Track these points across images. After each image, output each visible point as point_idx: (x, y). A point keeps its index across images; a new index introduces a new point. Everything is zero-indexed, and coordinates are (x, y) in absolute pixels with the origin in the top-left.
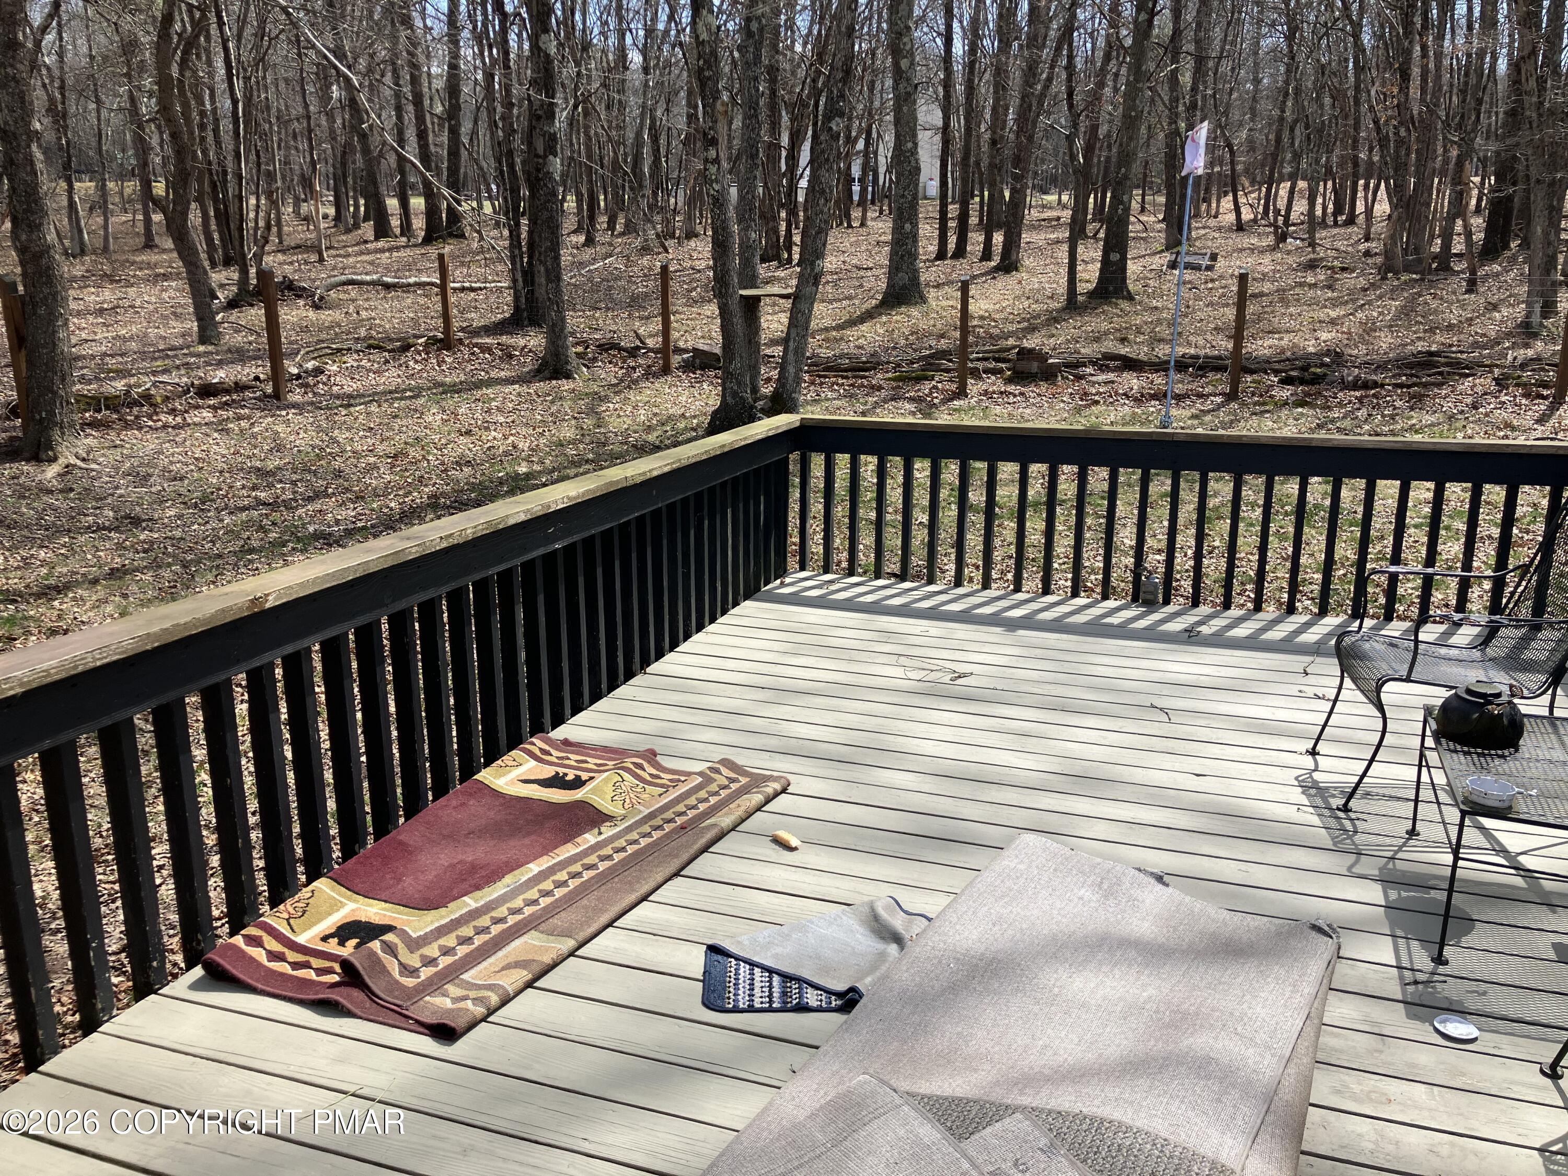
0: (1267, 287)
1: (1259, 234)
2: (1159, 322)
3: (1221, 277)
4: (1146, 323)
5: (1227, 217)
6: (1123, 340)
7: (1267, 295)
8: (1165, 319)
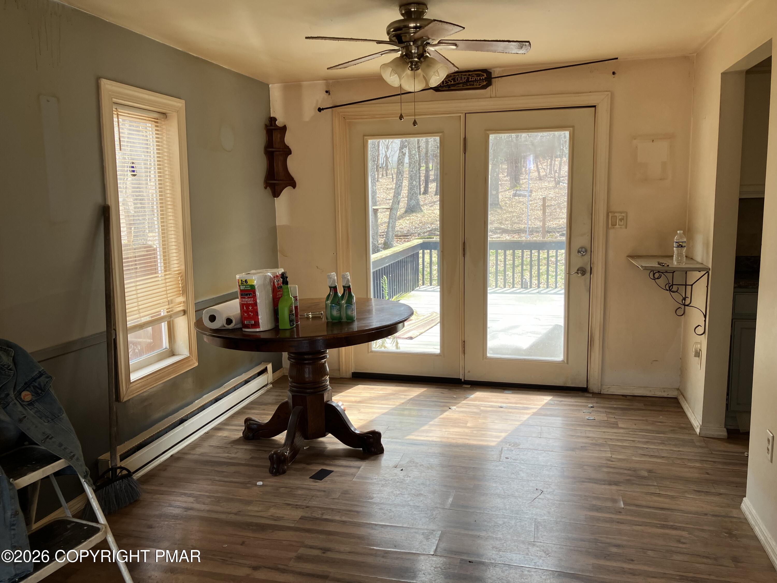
0: (553, 203)
1: (548, 181)
2: (513, 216)
3: (535, 199)
4: (509, 217)
5: (534, 174)
6: (501, 223)
7: (553, 206)
8: (515, 215)
